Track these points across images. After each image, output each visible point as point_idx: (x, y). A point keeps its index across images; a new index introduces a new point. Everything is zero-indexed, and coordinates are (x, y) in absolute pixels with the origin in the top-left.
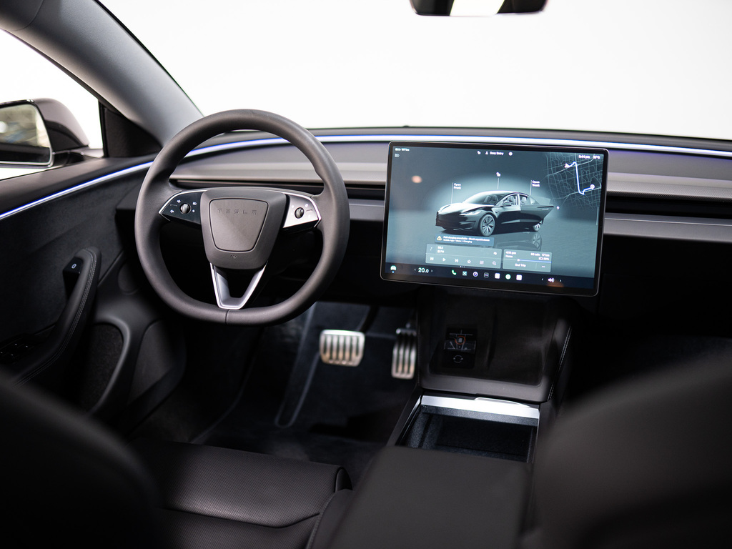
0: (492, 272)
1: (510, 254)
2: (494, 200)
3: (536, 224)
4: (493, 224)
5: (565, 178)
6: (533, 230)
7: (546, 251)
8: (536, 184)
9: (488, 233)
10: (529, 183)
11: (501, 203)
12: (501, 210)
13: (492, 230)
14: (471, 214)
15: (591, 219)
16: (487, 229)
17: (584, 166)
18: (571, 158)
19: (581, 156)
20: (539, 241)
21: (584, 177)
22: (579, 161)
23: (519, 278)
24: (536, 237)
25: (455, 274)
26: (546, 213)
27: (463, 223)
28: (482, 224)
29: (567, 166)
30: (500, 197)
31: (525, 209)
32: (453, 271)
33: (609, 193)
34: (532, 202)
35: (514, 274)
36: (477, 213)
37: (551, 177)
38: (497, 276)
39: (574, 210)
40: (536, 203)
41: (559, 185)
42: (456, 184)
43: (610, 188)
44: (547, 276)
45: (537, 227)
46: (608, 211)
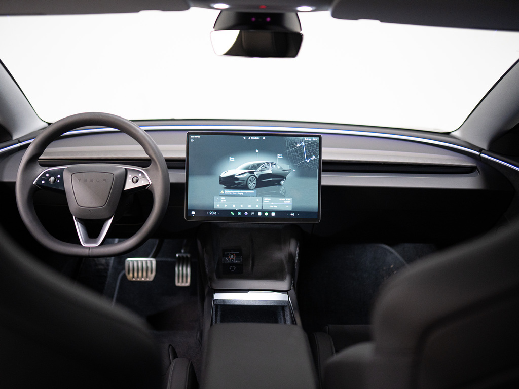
0: (256, 212)
1: (267, 200)
2: (255, 167)
3: (282, 180)
4: (255, 182)
5: (297, 152)
6: (280, 185)
7: (288, 197)
8: (280, 156)
9: (252, 188)
10: (276, 156)
11: (260, 168)
12: (260, 173)
13: (255, 186)
14: (242, 176)
15: (313, 176)
16: (252, 185)
17: (308, 145)
18: (300, 140)
19: (307, 139)
20: (284, 191)
21: (309, 151)
22: (305, 142)
23: (273, 214)
24: (282, 188)
25: (233, 214)
26: (287, 174)
27: (236, 182)
28: (249, 182)
29: (298, 145)
30: (259, 165)
31: (275, 172)
32: (232, 213)
33: (323, 160)
34: (279, 167)
35: (270, 212)
36: (245, 175)
37: (289, 152)
38: (260, 214)
39: (304, 172)
40: (281, 168)
41: (294, 156)
42: (231, 158)
43: (324, 157)
44: (290, 212)
45: (282, 183)
46: (323, 171)
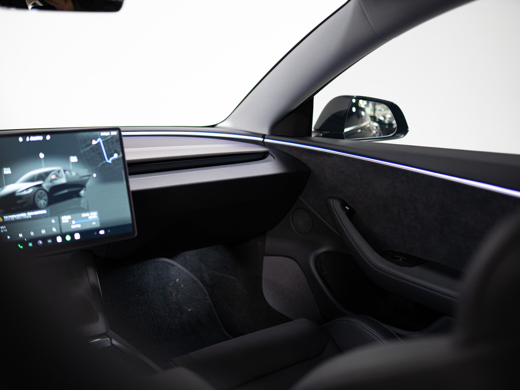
0: (54, 237)
1: (65, 219)
2: (42, 177)
3: (80, 190)
4: (46, 197)
5: (94, 152)
6: (79, 196)
7: (93, 210)
8: (74, 159)
9: (43, 206)
10: (68, 159)
11: (49, 179)
12: (50, 185)
13: (46, 203)
14: (25, 193)
15: (120, 180)
16: (42, 202)
17: (106, 141)
18: (96, 135)
19: (103, 134)
20: (86, 204)
21: (109, 149)
22: (103, 137)
23: (77, 236)
24: (83, 201)
25: (22, 247)
26: (86, 181)
27: (19, 202)
28: (36, 198)
29: (94, 142)
30: (47, 174)
31: (71, 180)
32: (19, 245)
33: (128, 161)
34: (74, 174)
35: (72, 234)
36: (30, 191)
37: (84, 152)
38: (59, 239)
39: (107, 175)
40: (77, 174)
41: (91, 157)
42: (5, 169)
43: (128, 158)
44: (98, 230)
45: (82, 192)
46: (131, 174)
